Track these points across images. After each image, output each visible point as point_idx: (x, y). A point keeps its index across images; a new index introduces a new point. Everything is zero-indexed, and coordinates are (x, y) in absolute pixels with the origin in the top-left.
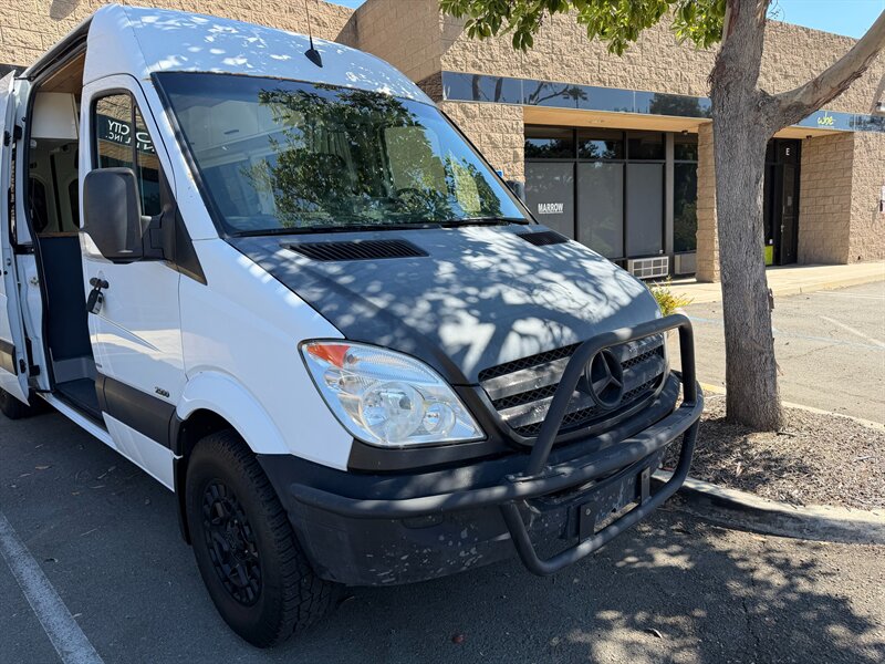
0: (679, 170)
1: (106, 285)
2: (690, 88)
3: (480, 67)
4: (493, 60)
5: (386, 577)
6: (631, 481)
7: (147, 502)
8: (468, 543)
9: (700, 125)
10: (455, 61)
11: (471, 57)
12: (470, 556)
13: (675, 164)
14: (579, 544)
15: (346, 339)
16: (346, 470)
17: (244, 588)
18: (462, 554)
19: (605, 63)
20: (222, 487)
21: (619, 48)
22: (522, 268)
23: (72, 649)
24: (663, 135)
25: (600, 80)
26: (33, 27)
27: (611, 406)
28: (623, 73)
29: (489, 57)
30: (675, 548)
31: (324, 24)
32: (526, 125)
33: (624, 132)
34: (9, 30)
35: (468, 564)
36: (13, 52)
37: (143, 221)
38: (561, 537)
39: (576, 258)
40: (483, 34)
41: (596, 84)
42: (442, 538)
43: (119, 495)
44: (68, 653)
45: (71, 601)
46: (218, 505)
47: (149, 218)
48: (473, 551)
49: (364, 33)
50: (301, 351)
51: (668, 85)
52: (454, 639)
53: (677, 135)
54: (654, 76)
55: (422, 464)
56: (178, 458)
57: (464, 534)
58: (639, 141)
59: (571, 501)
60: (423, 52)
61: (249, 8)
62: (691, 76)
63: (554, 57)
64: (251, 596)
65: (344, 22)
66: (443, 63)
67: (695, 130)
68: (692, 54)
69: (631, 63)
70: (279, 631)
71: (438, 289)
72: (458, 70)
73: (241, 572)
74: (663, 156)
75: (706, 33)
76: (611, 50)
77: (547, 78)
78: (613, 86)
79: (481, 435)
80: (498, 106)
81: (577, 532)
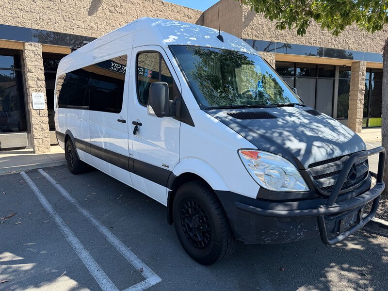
0: (341, 82)
1: (141, 124)
2: (349, 47)
3: (258, 37)
4: (264, 34)
5: (268, 240)
6: (357, 213)
7: (140, 209)
8: (300, 230)
9: (352, 63)
10: (248, 34)
11: (255, 32)
12: (300, 235)
13: (339, 80)
14: (338, 235)
15: (258, 149)
16: (255, 198)
17: (200, 242)
18: (298, 234)
19: (312, 35)
20: (193, 202)
21: (336, 33)
22: (306, 121)
23: (133, 260)
24: (334, 66)
25: (309, 43)
26: (81, 19)
27: (353, 182)
28: (320, 40)
29: (262, 33)
30: (356, 242)
31: (191, 18)
32: (276, 61)
33: (317, 65)
34: (72, 21)
35: (298, 238)
36: (73, 29)
37: (170, 102)
38: (332, 232)
39: (324, 118)
40: (282, 28)
41: (307, 44)
42: (291, 227)
43: (128, 205)
44: (132, 261)
45: (125, 242)
46: (190, 209)
47: (172, 101)
48: (302, 234)
49: (207, 21)
50: (238, 153)
51: (339, 45)
52: (281, 269)
53: (340, 67)
54: (333, 41)
55: (286, 199)
56: (171, 191)
57: (299, 227)
58: (323, 69)
59: (337, 218)
60: (234, 30)
61: (162, 11)
62: (350, 41)
63: (290, 33)
64: (203, 245)
65: (199, 16)
66: (243, 35)
67: (350, 65)
68: (350, 32)
69: (323, 35)
70: (217, 259)
71: (280, 128)
72: (249, 38)
73: (198, 235)
74: (334, 76)
75: (373, 27)
76: (333, 34)
77: (286, 41)
78: (315, 45)
79: (308, 190)
80: (265, 53)
81: (339, 231)
